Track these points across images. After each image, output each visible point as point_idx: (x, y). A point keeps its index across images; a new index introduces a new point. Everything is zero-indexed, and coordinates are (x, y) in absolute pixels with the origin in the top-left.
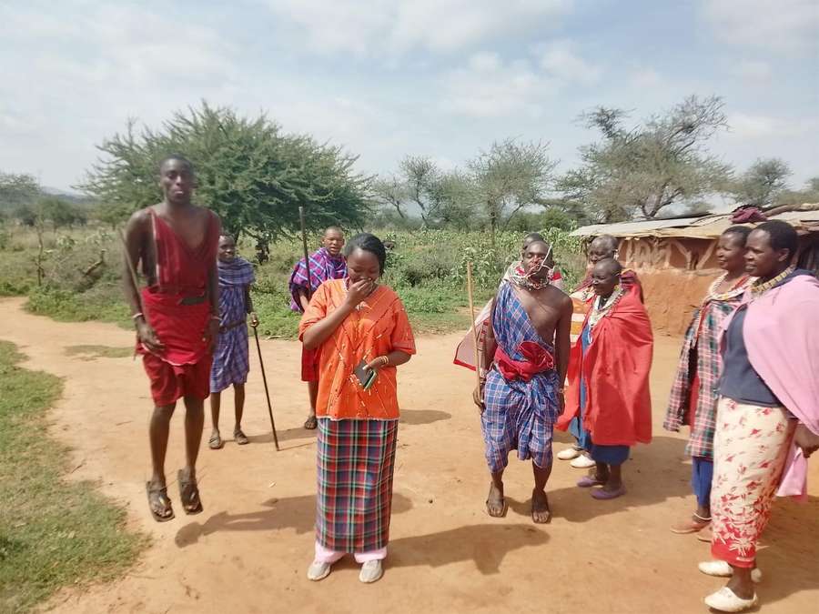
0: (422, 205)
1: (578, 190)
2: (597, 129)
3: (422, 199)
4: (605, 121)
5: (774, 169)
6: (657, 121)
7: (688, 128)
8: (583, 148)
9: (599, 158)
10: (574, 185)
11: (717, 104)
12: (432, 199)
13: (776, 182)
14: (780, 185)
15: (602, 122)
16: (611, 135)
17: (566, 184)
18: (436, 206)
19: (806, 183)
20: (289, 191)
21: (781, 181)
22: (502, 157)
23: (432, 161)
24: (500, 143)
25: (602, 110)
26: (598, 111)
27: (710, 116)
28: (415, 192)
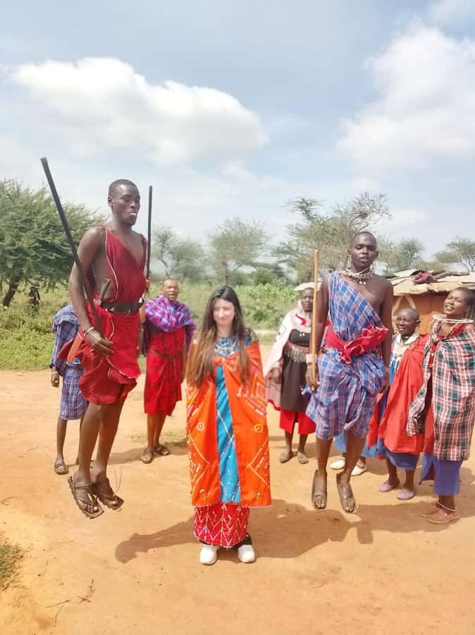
0: (165, 264)
1: (288, 256)
2: (299, 213)
3: (166, 259)
4: (305, 207)
5: (413, 245)
6: (342, 209)
7: (364, 215)
8: (289, 227)
9: (302, 234)
10: (286, 253)
11: (383, 199)
12: (173, 259)
13: (416, 255)
14: (418, 257)
15: (302, 208)
16: (309, 218)
17: (279, 252)
18: (177, 265)
19: (433, 256)
20: (67, 248)
21: (419, 255)
22: (233, 230)
23: (174, 230)
24: (231, 219)
25: (303, 200)
26: (301, 200)
27: (378, 207)
28: (160, 253)
